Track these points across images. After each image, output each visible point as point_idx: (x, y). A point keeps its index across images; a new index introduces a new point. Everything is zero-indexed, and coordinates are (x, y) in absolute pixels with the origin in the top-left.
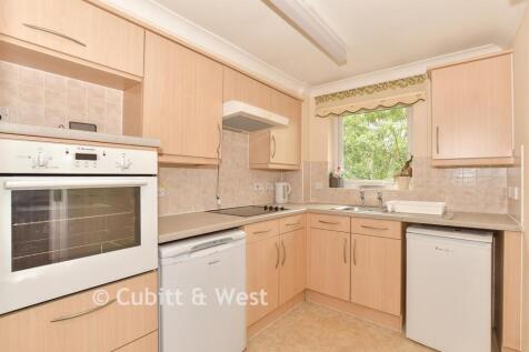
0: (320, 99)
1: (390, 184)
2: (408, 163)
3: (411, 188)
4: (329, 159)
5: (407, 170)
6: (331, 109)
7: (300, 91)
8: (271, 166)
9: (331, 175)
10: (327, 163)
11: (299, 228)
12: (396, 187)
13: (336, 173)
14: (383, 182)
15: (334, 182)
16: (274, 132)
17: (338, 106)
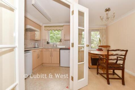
0: (45, 27)
1: (58, 43)
2: (61, 40)
3: (61, 44)
4: (47, 39)
5: (61, 41)
6: (47, 29)
7: (41, 24)
8: (35, 39)
9: (47, 42)
10: (46, 39)
11: (42, 51)
12: (59, 44)
13: (48, 41)
14: (57, 43)
15: (48, 43)
16: (36, 32)
17: (49, 29)
